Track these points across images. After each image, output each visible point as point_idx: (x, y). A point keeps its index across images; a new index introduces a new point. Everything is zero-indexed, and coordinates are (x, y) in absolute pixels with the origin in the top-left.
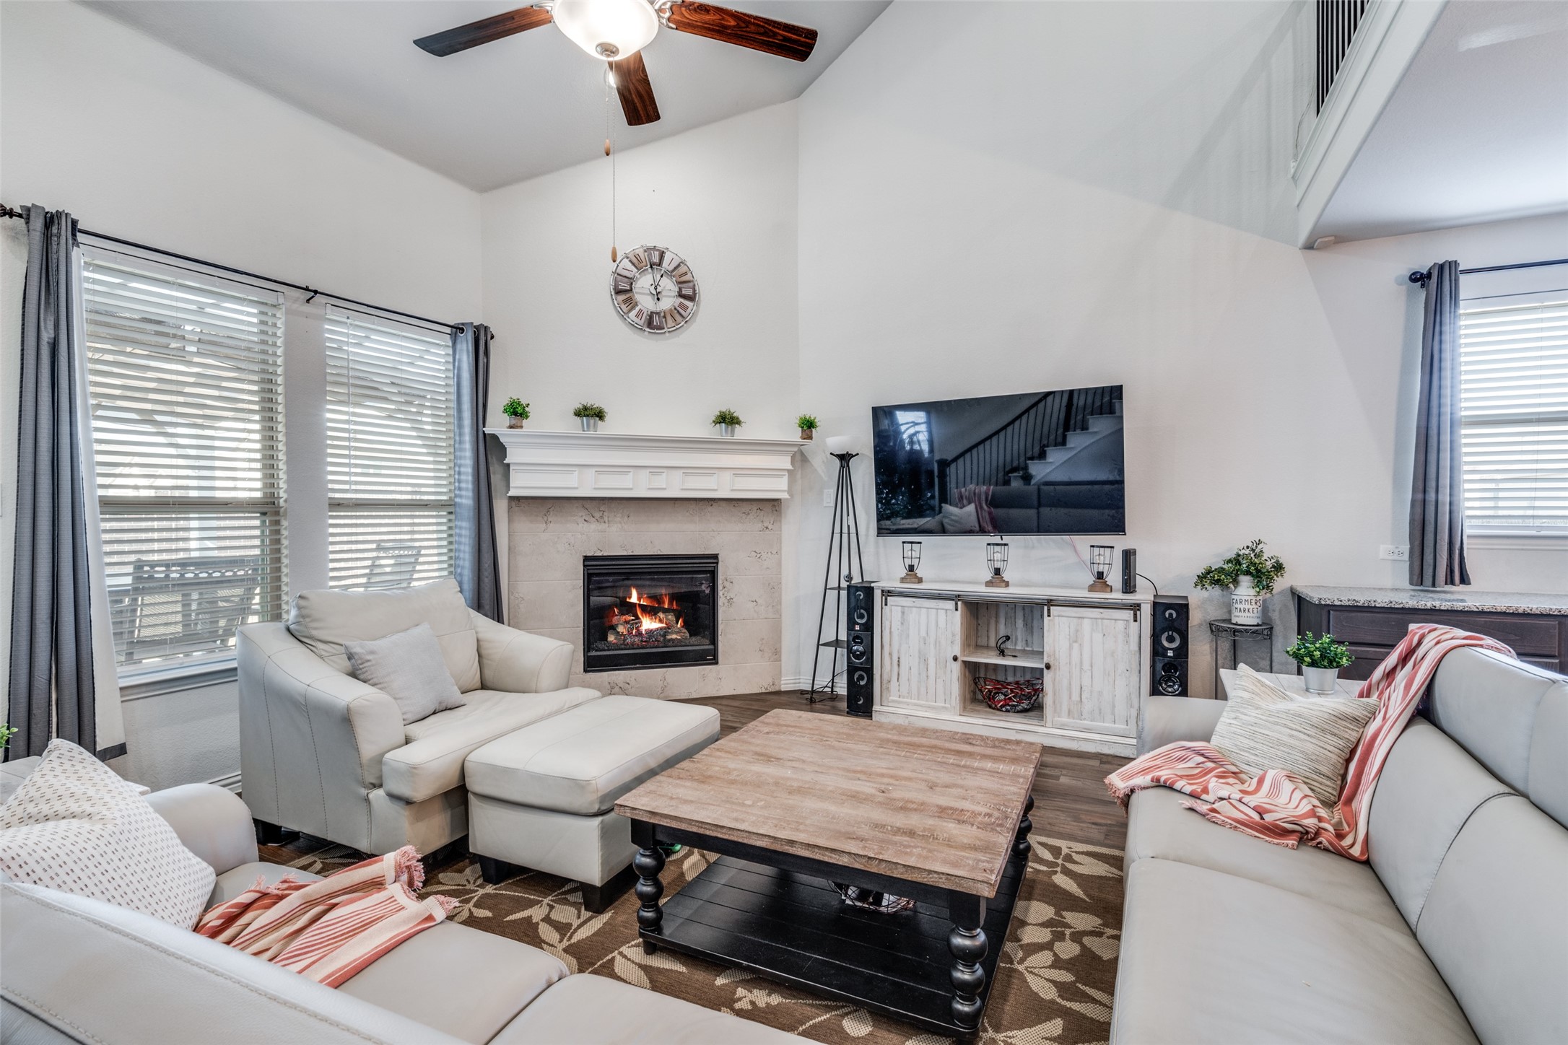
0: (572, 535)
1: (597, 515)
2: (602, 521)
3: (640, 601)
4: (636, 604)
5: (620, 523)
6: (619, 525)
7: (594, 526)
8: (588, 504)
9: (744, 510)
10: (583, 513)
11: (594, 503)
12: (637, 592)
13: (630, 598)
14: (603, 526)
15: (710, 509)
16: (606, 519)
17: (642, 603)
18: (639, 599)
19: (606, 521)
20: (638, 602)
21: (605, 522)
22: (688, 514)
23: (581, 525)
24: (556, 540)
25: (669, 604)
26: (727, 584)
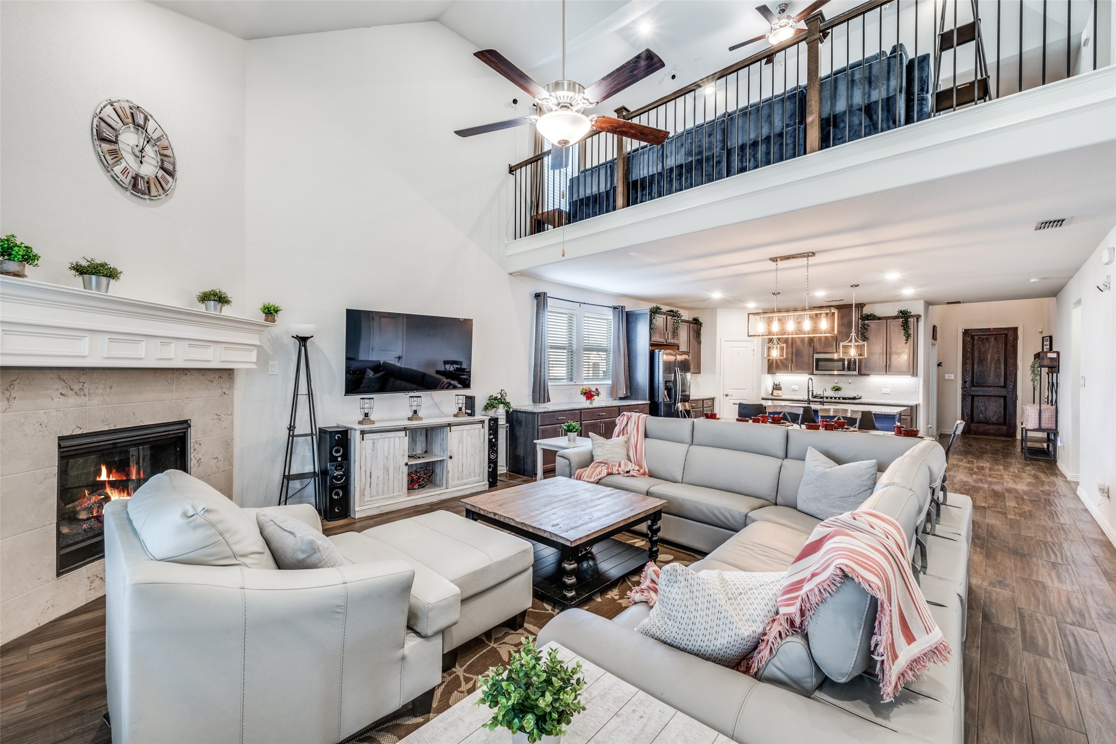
0: (45, 413)
1: (76, 387)
2: (82, 393)
3: (109, 478)
4: (105, 481)
5: (102, 395)
6: (101, 398)
7: (72, 400)
8: (65, 376)
9: (209, 379)
10: (59, 385)
11: (73, 373)
12: (107, 468)
13: (100, 475)
14: (82, 400)
15: (185, 378)
16: (86, 391)
17: (111, 479)
18: (108, 476)
19: (87, 394)
20: (107, 479)
21: (85, 395)
22: (166, 383)
23: (56, 400)
24: (22, 420)
25: (136, 475)
26: (197, 446)
